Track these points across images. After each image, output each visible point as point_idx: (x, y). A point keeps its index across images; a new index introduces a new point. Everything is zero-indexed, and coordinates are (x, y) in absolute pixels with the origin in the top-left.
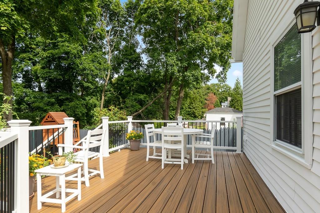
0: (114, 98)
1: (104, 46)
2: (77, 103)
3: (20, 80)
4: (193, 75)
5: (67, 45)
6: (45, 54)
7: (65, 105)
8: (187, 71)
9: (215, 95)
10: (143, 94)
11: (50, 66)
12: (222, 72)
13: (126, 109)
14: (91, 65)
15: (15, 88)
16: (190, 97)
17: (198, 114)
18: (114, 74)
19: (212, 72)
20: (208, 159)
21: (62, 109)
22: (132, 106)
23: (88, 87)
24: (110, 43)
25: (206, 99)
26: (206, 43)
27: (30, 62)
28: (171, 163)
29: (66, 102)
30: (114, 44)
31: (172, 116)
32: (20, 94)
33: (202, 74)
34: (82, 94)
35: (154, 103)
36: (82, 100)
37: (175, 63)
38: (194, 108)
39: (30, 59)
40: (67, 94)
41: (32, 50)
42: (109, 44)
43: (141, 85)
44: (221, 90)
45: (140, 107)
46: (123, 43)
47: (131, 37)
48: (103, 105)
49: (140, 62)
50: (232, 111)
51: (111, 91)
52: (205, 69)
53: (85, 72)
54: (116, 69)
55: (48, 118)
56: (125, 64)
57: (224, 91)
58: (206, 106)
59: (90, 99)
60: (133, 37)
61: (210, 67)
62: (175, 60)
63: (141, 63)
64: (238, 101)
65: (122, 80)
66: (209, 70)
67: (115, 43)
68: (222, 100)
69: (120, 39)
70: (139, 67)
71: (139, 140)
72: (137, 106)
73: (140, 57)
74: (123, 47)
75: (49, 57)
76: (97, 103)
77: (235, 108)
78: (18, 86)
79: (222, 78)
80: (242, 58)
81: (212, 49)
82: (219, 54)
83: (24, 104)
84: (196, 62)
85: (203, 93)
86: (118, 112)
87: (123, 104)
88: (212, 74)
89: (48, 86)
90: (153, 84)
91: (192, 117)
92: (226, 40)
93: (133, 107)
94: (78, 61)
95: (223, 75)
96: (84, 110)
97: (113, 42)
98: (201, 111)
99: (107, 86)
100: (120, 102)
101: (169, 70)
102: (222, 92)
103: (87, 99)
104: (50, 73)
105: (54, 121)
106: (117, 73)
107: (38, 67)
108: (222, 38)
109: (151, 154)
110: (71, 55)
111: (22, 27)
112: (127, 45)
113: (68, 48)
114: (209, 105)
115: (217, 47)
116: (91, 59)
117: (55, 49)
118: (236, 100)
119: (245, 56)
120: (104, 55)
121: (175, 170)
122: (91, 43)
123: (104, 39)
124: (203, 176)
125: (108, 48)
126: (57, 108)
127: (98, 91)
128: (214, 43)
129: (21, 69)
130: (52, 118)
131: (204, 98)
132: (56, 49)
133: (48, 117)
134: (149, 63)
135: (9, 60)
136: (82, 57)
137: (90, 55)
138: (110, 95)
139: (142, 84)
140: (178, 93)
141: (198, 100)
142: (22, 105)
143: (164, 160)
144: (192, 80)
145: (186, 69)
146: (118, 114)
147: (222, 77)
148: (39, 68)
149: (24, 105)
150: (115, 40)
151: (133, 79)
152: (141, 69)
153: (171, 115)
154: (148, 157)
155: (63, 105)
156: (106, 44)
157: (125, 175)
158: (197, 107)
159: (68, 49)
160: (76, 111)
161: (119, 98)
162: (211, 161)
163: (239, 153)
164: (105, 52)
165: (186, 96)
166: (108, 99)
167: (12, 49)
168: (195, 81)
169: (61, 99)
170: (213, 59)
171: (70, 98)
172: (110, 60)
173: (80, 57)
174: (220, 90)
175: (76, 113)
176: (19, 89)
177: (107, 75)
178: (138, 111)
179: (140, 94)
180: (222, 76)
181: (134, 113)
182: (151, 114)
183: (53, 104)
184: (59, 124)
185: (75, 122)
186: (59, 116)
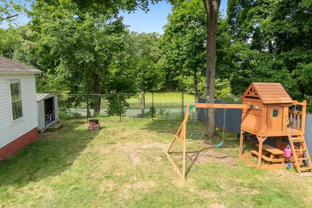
3: (250, 41)
7: (298, 69)
29: (301, 63)
55: (250, 92)
105: (258, 98)
130: (255, 93)
133: (251, 90)
155: (294, 68)
169: (292, 60)
183: (280, 67)
184: (265, 103)
185: (296, 103)
186: (270, 90)
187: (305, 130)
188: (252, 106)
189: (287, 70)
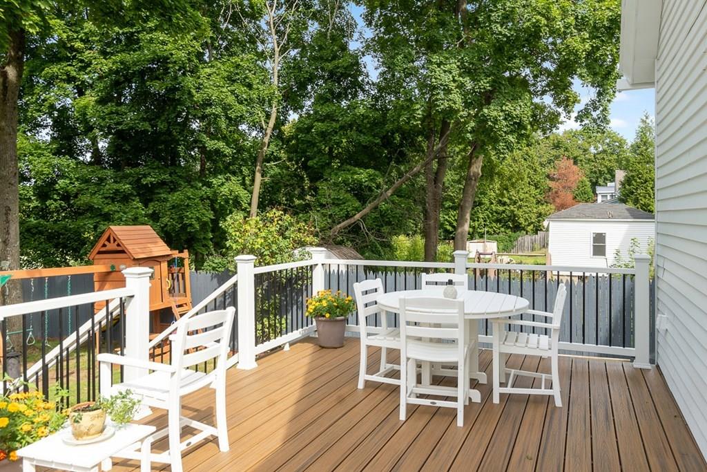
0: (287, 178)
1: (261, 37)
2: (189, 194)
3: (47, 134)
4: (508, 116)
5: (161, 38)
6: (105, 65)
7: (158, 201)
8: (489, 104)
9: (575, 163)
10: (367, 168)
11: (120, 95)
12: (593, 102)
13: (318, 211)
14: (225, 90)
15: (32, 155)
16: (500, 174)
17: (526, 220)
18: (288, 111)
19: (567, 103)
20: (543, 391)
21: (150, 212)
22: (336, 202)
23: (217, 152)
24: (279, 26)
25: (548, 176)
26: (544, 21)
27: (69, 87)
28: (427, 402)
29: (161, 191)
30: (288, 30)
31: (451, 224)
32: (46, 171)
33: (536, 106)
34: (203, 169)
35: (398, 193)
36: (201, 185)
37: (454, 81)
38: (515, 203)
39: (70, 79)
40: (162, 171)
41: (74, 54)
42: (273, 31)
43: (360, 143)
44: (596, 148)
45: (357, 204)
46: (314, 27)
47: (333, 8)
48: (259, 198)
49: (360, 79)
50: (627, 214)
51: (280, 159)
52: (544, 93)
53: (208, 111)
54: (291, 98)
55: (107, 243)
56: (317, 85)
57: (604, 151)
58: (548, 197)
59: (223, 184)
60: (341, 7)
61: (559, 86)
62: (456, 72)
63: (363, 81)
64: (646, 181)
65: (308, 130)
66: (555, 97)
67: (290, 26)
68: (597, 178)
69: (304, 14)
70: (356, 91)
71: (343, 318)
72: (349, 200)
73: (357, 64)
74: (312, 36)
75: (117, 72)
76: (242, 193)
77: (636, 201)
78: (39, 151)
79: (595, 120)
80: (654, 77)
81: (564, 36)
82: (585, 50)
83: (55, 197)
84: (518, 74)
85: (540, 157)
86: (291, 224)
87: (312, 195)
88: (567, 106)
89: (115, 149)
90: (394, 139)
91: (508, 227)
92: (608, 8)
93: (338, 205)
94: (189, 81)
95: (598, 112)
96: (206, 213)
97: (284, 23)
98: (535, 210)
99: (269, 145)
100: (303, 189)
101: (438, 103)
102: (598, 154)
103: (215, 182)
104: (118, 114)
105: (123, 252)
106: (295, 110)
107: (90, 98)
108: (597, 4)
109: (373, 367)
110: (171, 65)
111: (33, 7)
112: (323, 30)
113: (165, 47)
114: (560, 193)
115: (580, 30)
116: (226, 74)
117: (131, 50)
118: (640, 178)
119: (662, 71)
120: (261, 62)
121: (438, 425)
122: (227, 30)
123: (262, 17)
124: (524, 457)
125: (272, 43)
126: (138, 208)
127: (245, 159)
128: (572, 18)
129: (48, 105)
130: (116, 243)
131: (544, 173)
132: (135, 51)
133: (108, 240)
134: (385, 79)
135: (9, 88)
136: (202, 68)
137: (223, 63)
138: (277, 170)
139: (364, 139)
140: (468, 162)
141: (526, 180)
142: (51, 199)
143: (409, 391)
144: (505, 129)
145: (487, 98)
146: (293, 232)
147: (596, 118)
148: (93, 103)
149: (55, 200)
150: (291, 18)
151: (338, 126)
152: (361, 96)
153: (448, 222)
154: (363, 376)
155: (151, 200)
156: (266, 29)
157: (287, 441)
158: (521, 200)
159: (165, 50)
160: (187, 216)
161: (302, 178)
162: (550, 399)
163: (642, 367)
164: (263, 52)
165: (490, 171)
166: (273, 181)
167: (18, 58)
168: (515, 132)
169: (147, 184)
170: (567, 67)
171: (172, 182)
172: (276, 74)
173: (194, 71)
174: (592, 148)
175: (186, 221)
176: (44, 159)
177: (268, 116)
178: (351, 217)
179: (357, 169)
180: (595, 114)
181: (340, 223)
182: (389, 223)
183: (126, 199)
184: (136, 258)
185: (176, 254)
186: (137, 237)
187: (192, 294)
188: (113, 267)
189: (140, 205)
